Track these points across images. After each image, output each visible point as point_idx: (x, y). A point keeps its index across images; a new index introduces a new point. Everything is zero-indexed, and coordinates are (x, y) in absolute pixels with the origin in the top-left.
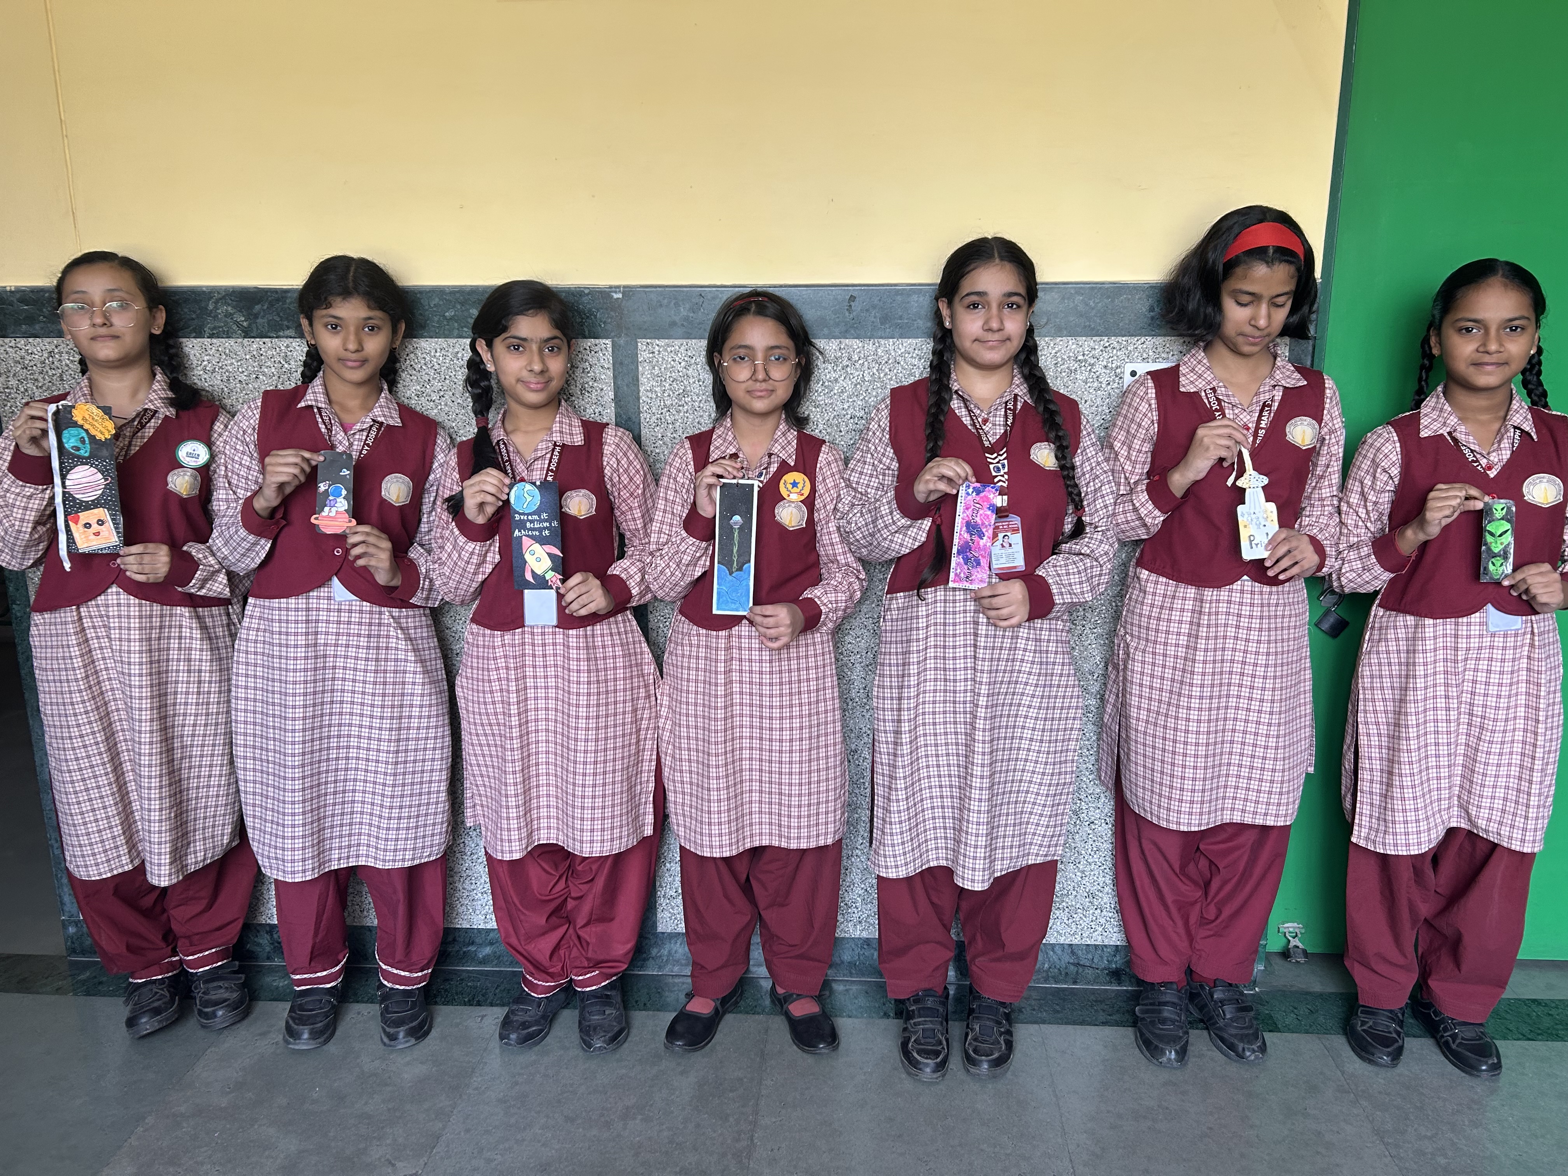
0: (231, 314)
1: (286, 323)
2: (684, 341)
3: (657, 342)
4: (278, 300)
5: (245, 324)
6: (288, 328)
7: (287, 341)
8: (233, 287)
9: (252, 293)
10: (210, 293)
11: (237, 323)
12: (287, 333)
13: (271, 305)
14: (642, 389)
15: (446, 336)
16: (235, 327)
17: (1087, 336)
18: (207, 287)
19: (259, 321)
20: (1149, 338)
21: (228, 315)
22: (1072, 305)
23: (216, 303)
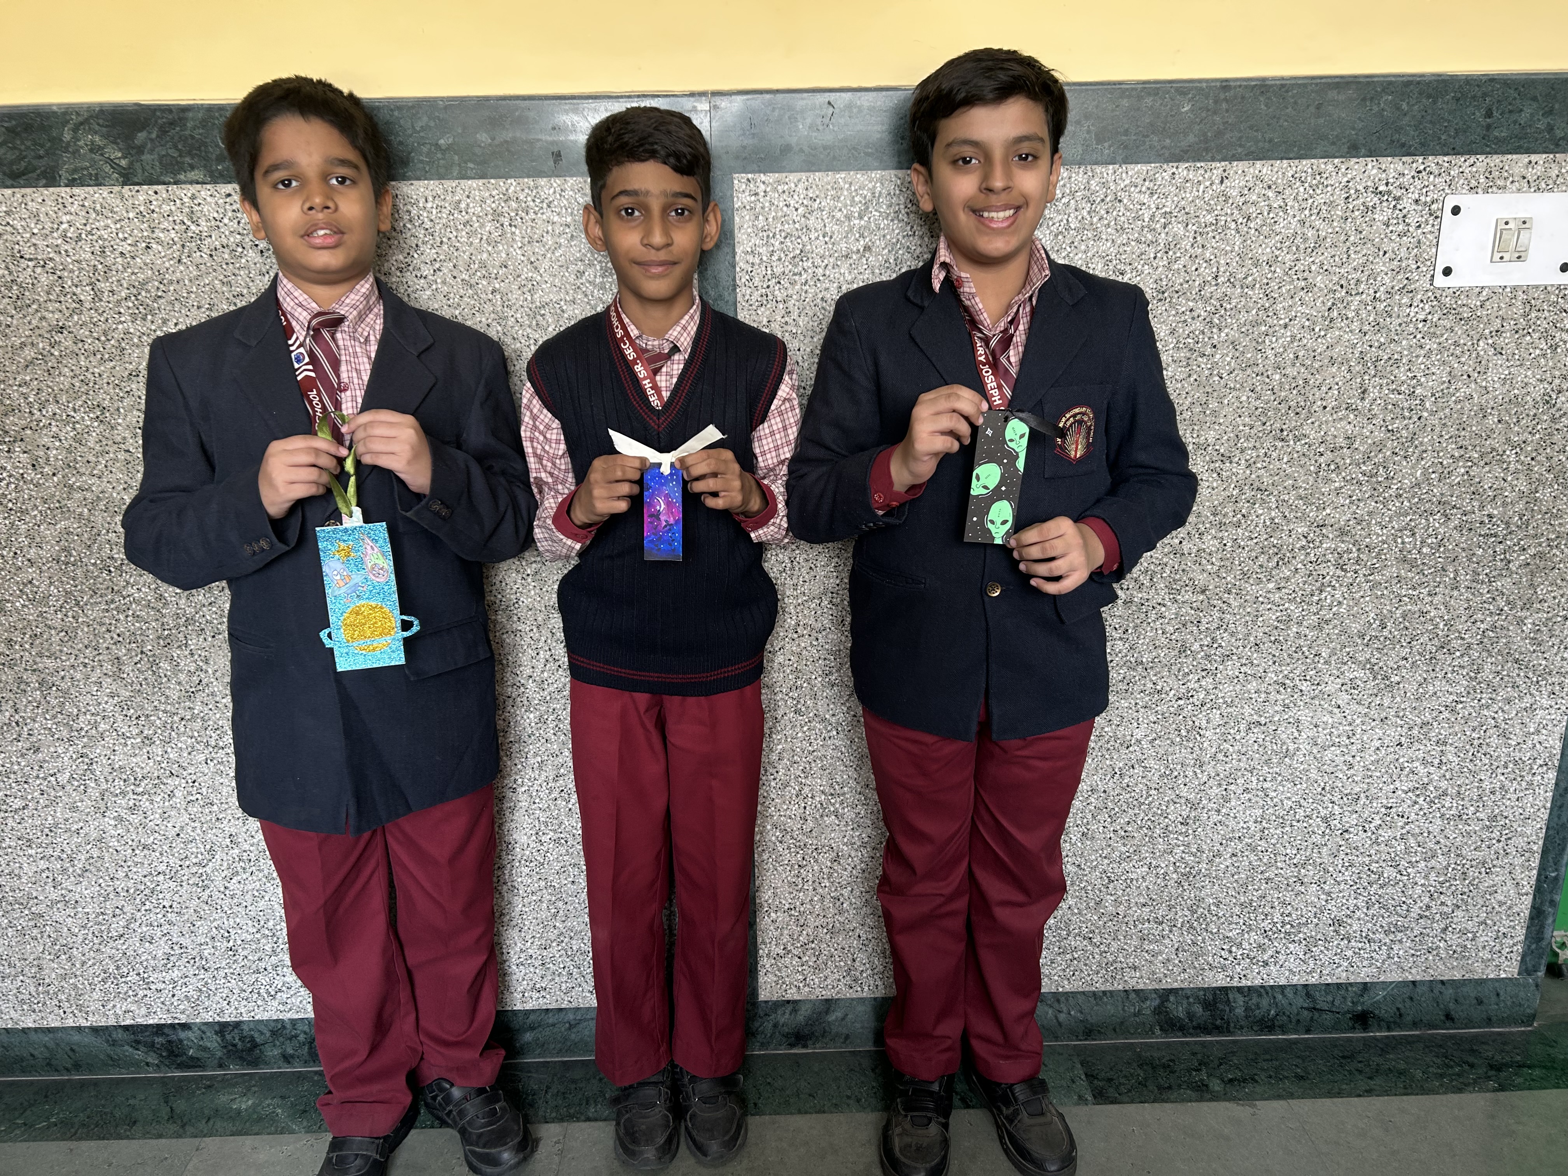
0: (100, 148)
1: (188, 160)
2: (804, 176)
3: (763, 177)
4: (172, 124)
5: (123, 163)
6: (192, 167)
7: (193, 189)
8: (101, 105)
9: (131, 112)
10: (65, 113)
11: (110, 161)
12: (193, 175)
13: (163, 132)
14: (739, 250)
15: (441, 177)
16: (107, 168)
17: (1393, 155)
18: (59, 105)
19: (146, 157)
20: (1481, 158)
21: (94, 149)
22: (1376, 109)
23: (75, 130)
